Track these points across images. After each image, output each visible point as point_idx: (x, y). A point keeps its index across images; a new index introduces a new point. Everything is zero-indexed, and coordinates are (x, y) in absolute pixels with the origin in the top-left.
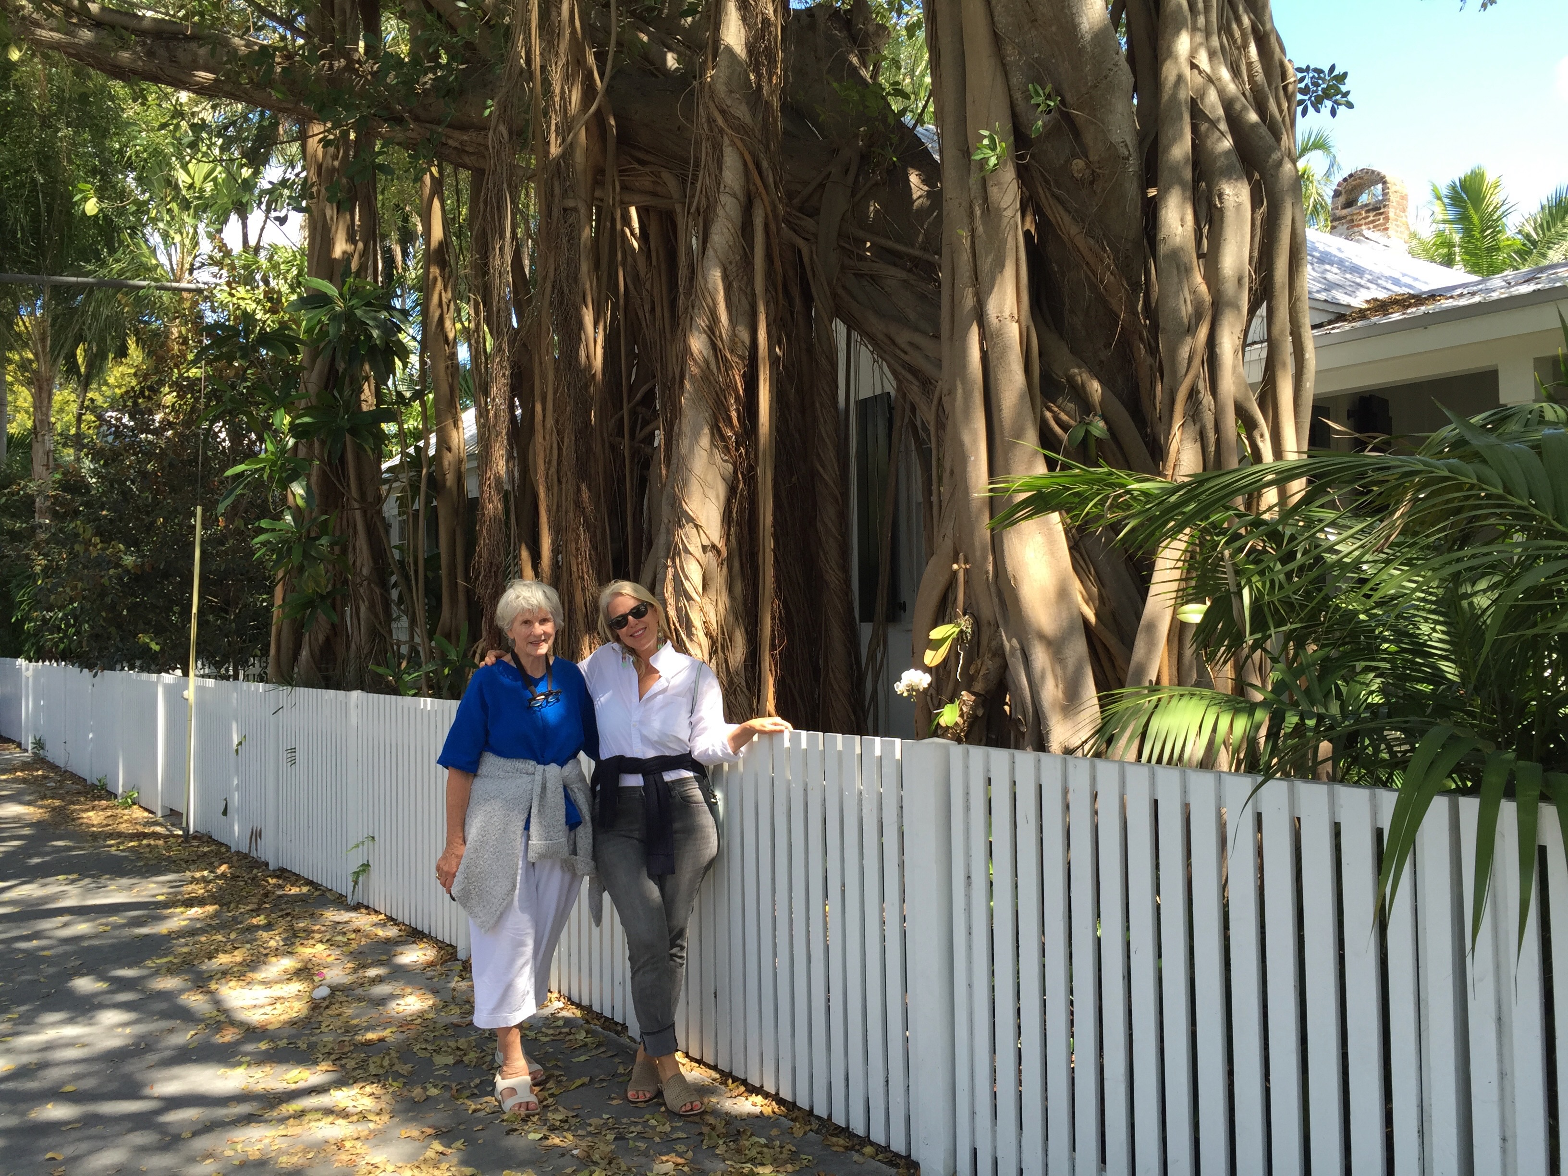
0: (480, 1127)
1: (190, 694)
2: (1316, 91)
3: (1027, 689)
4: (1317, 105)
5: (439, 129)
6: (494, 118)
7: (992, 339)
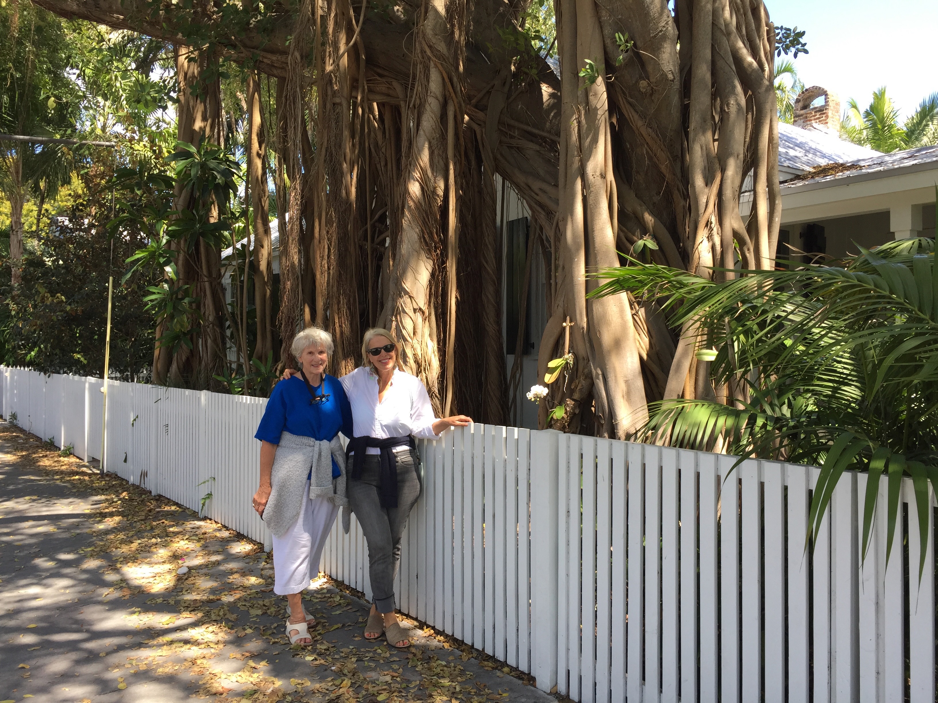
0: (277, 653)
1: (104, 389)
2: (786, 42)
3: (605, 398)
4: (786, 49)
5: (258, 52)
6: (292, 47)
7: (589, 188)
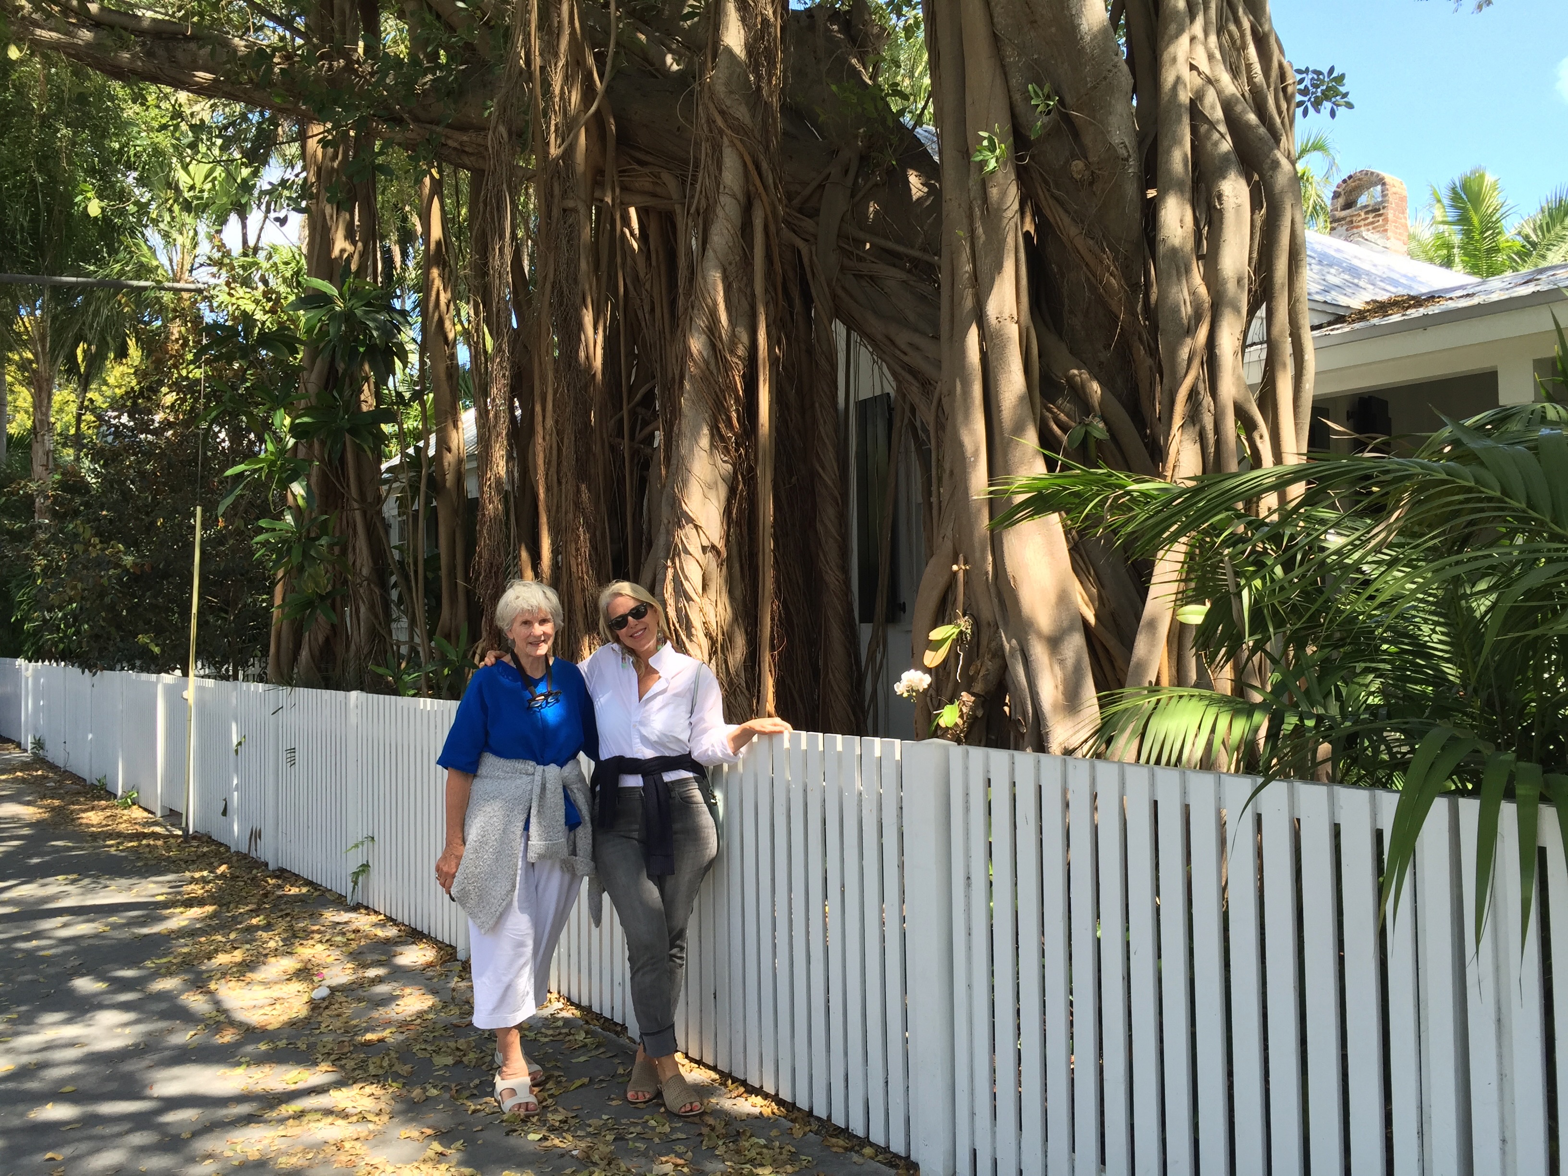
0: (480, 1128)
1: (190, 694)
2: (1316, 93)
3: (1027, 690)
4: (1317, 106)
5: (439, 129)
6: (493, 118)
7: (992, 340)
